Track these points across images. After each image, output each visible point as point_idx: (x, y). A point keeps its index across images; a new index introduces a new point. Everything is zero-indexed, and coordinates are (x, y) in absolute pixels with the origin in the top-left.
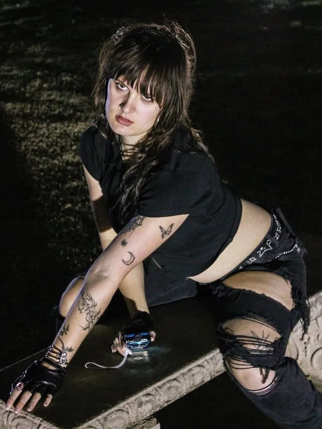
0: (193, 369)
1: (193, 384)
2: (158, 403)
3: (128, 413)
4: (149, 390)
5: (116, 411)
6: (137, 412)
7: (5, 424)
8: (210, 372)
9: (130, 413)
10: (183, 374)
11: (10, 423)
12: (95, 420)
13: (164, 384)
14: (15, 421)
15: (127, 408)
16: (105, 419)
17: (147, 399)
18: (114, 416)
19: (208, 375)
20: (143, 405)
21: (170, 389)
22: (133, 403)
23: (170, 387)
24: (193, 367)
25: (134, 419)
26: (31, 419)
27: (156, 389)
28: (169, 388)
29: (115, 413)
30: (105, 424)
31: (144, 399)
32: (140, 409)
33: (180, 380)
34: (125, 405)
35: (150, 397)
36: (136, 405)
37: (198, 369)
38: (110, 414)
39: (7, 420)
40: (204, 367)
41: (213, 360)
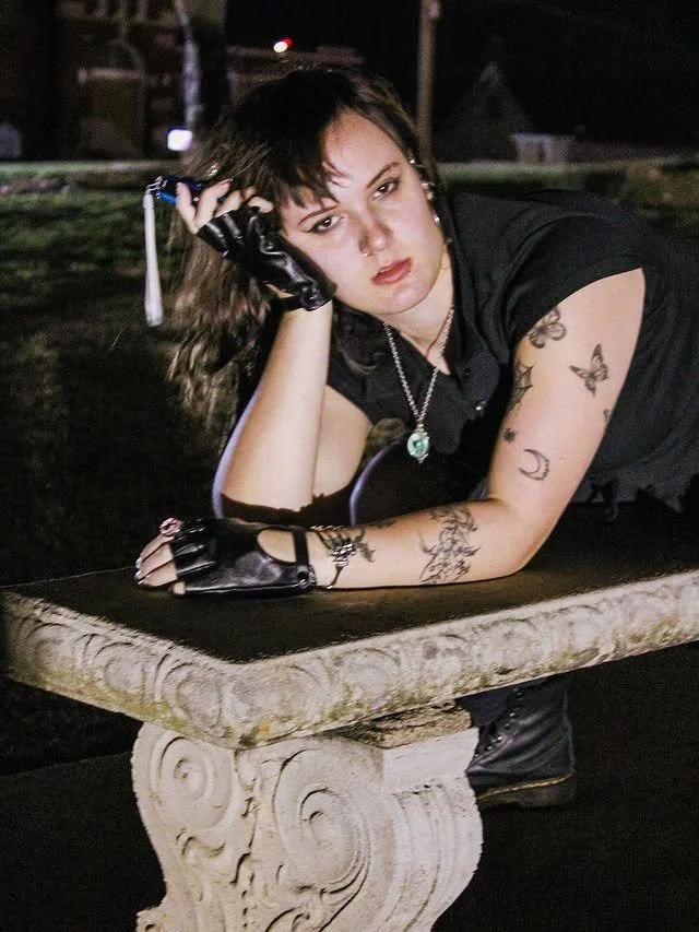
0: (572, 610)
1: (570, 646)
2: (476, 662)
3: (397, 661)
4: (457, 626)
5: (368, 650)
6: (421, 669)
7: (79, 664)
8: (615, 633)
9: (404, 666)
10: (547, 615)
11: (90, 662)
12: (309, 654)
13: (495, 623)
14: (103, 654)
15: (397, 652)
16: (338, 661)
17: (451, 644)
18: (359, 659)
19: (609, 637)
20: (438, 655)
21: (508, 639)
22: (413, 646)
23: (510, 633)
24: (573, 606)
25: (413, 684)
26: (145, 645)
27: (473, 629)
28: (508, 636)
29: (364, 653)
30: (337, 672)
31: (442, 643)
32: (429, 662)
33: (538, 626)
34: (392, 643)
35: (459, 642)
36: (420, 651)
37: (585, 613)
38: (349, 653)
39: (84, 653)
40: (601, 613)
41: (625, 604)
